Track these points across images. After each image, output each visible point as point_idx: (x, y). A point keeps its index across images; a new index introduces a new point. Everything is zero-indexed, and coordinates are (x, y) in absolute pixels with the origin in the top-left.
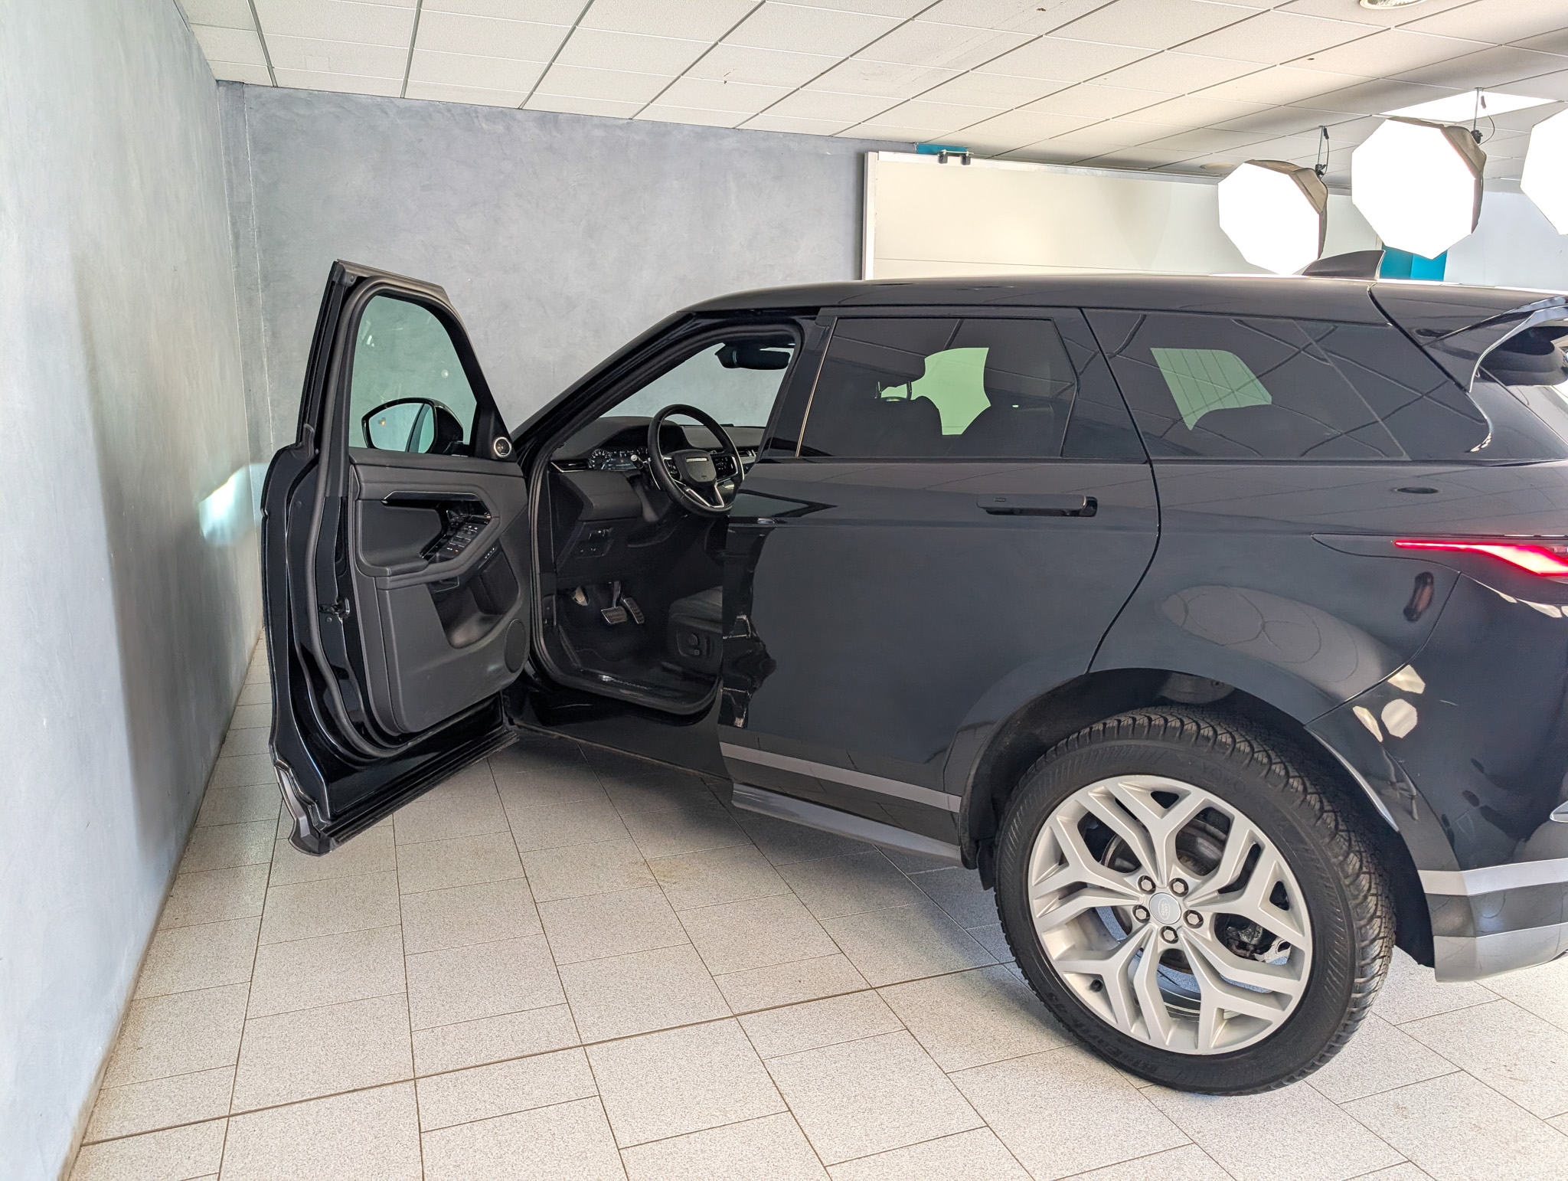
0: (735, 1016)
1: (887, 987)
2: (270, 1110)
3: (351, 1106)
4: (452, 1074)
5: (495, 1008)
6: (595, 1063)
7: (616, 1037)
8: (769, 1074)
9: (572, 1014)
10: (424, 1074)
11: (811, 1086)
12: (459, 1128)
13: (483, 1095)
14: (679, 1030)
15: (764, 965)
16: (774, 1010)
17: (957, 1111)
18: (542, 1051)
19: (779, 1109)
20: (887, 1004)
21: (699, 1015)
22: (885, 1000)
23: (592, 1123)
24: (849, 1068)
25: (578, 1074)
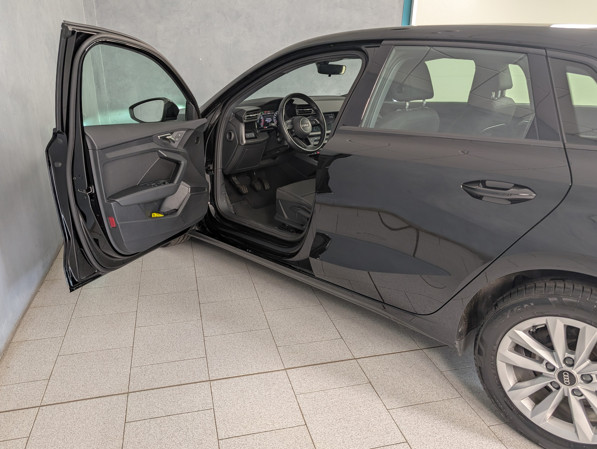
0: (285, 369)
1: (362, 359)
2: (59, 405)
3: (96, 405)
4: (146, 391)
5: (172, 358)
6: (214, 391)
7: (226, 377)
8: (298, 404)
9: (207, 363)
10: (133, 391)
11: (318, 412)
13: (158, 404)
14: (257, 375)
15: (303, 342)
16: (305, 367)
17: (391, 432)
18: (190, 382)
19: (300, 424)
20: (361, 368)
21: (268, 368)
22: (361, 366)
23: (207, 424)
24: (339, 403)
25: (205, 396)
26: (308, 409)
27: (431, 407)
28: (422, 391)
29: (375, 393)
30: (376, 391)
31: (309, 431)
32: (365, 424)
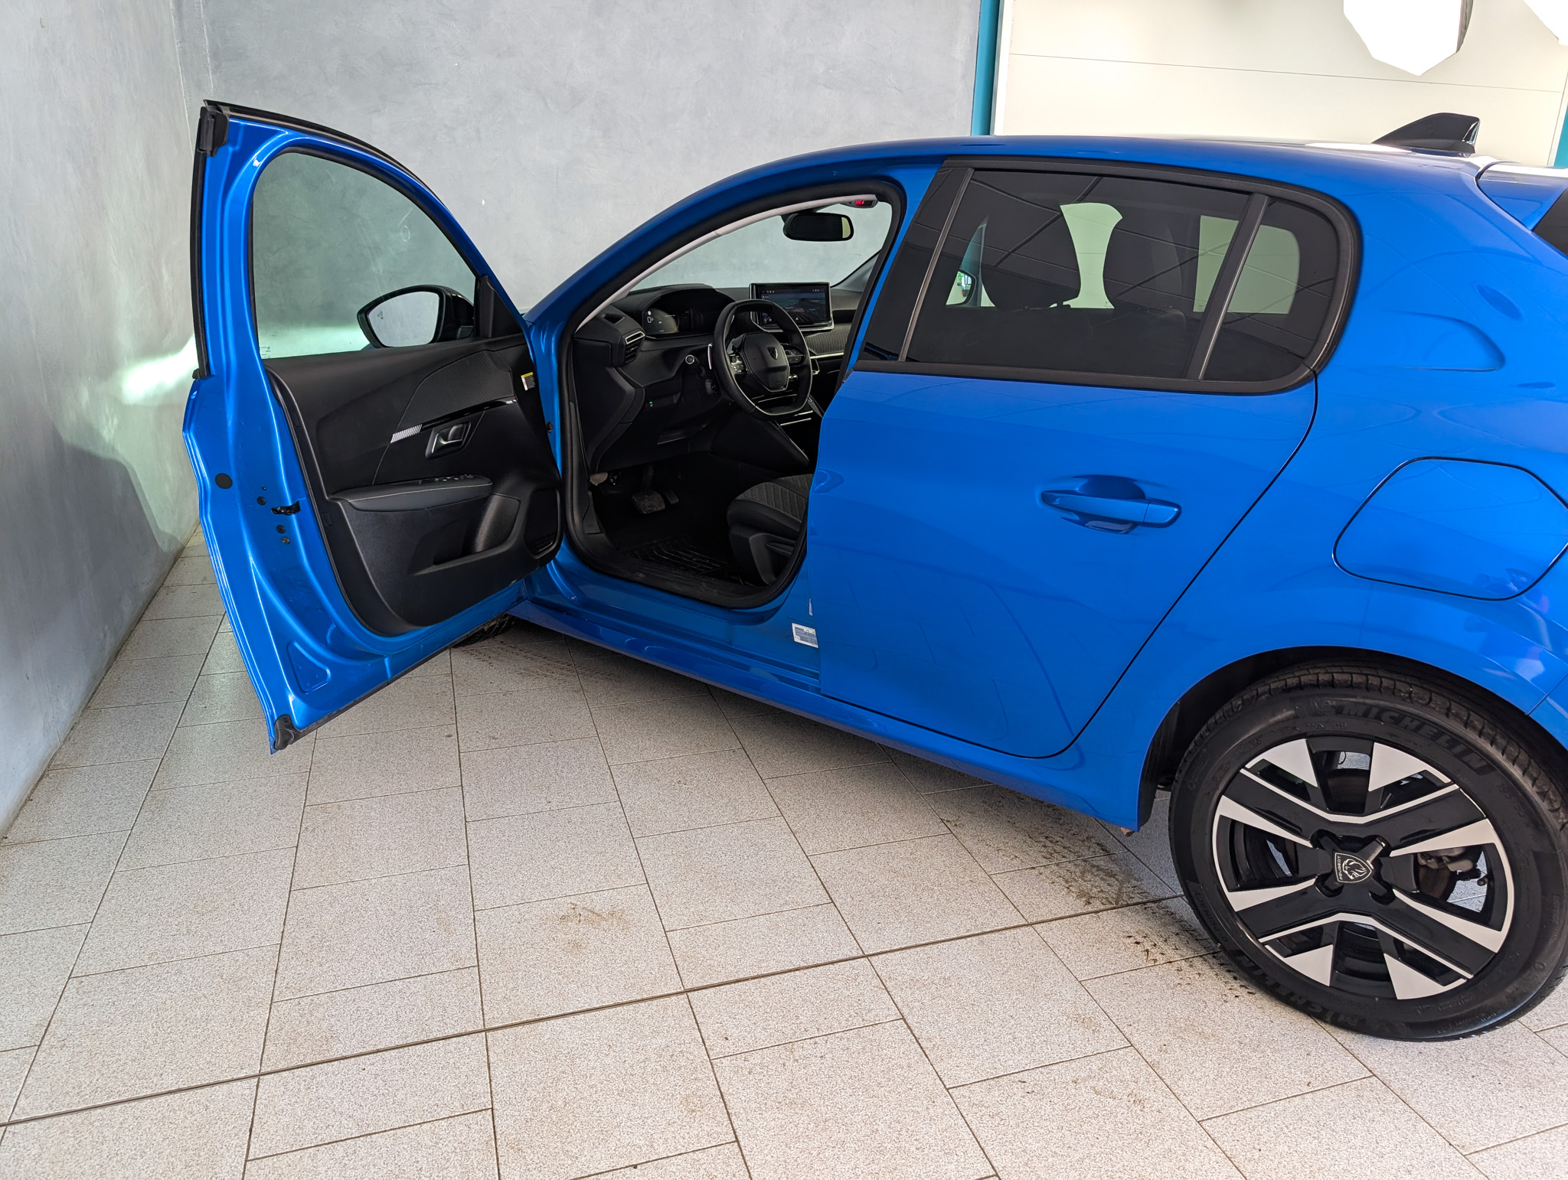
0: (687, 991)
1: (884, 955)
2: (62, 1118)
3: (167, 1115)
4: (308, 1069)
5: (385, 971)
6: (496, 1059)
7: (530, 1019)
8: (718, 1083)
9: (480, 985)
10: (274, 1068)
11: (769, 1103)
12: (299, 1154)
13: (341, 1104)
14: (611, 1010)
16: (736, 984)
17: (957, 1149)
18: (431, 1037)
19: (723, 1139)
20: (881, 981)
21: (641, 989)
22: (879, 974)
23: (474, 1153)
24: (823, 1076)
25: (471, 1073)
26: (743, 1098)
27: (1057, 1077)
28: (1035, 1035)
29: (916, 1045)
30: (917, 1041)
31: (744, 1158)
32: (890, 1132)
